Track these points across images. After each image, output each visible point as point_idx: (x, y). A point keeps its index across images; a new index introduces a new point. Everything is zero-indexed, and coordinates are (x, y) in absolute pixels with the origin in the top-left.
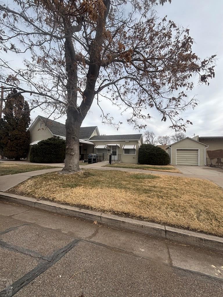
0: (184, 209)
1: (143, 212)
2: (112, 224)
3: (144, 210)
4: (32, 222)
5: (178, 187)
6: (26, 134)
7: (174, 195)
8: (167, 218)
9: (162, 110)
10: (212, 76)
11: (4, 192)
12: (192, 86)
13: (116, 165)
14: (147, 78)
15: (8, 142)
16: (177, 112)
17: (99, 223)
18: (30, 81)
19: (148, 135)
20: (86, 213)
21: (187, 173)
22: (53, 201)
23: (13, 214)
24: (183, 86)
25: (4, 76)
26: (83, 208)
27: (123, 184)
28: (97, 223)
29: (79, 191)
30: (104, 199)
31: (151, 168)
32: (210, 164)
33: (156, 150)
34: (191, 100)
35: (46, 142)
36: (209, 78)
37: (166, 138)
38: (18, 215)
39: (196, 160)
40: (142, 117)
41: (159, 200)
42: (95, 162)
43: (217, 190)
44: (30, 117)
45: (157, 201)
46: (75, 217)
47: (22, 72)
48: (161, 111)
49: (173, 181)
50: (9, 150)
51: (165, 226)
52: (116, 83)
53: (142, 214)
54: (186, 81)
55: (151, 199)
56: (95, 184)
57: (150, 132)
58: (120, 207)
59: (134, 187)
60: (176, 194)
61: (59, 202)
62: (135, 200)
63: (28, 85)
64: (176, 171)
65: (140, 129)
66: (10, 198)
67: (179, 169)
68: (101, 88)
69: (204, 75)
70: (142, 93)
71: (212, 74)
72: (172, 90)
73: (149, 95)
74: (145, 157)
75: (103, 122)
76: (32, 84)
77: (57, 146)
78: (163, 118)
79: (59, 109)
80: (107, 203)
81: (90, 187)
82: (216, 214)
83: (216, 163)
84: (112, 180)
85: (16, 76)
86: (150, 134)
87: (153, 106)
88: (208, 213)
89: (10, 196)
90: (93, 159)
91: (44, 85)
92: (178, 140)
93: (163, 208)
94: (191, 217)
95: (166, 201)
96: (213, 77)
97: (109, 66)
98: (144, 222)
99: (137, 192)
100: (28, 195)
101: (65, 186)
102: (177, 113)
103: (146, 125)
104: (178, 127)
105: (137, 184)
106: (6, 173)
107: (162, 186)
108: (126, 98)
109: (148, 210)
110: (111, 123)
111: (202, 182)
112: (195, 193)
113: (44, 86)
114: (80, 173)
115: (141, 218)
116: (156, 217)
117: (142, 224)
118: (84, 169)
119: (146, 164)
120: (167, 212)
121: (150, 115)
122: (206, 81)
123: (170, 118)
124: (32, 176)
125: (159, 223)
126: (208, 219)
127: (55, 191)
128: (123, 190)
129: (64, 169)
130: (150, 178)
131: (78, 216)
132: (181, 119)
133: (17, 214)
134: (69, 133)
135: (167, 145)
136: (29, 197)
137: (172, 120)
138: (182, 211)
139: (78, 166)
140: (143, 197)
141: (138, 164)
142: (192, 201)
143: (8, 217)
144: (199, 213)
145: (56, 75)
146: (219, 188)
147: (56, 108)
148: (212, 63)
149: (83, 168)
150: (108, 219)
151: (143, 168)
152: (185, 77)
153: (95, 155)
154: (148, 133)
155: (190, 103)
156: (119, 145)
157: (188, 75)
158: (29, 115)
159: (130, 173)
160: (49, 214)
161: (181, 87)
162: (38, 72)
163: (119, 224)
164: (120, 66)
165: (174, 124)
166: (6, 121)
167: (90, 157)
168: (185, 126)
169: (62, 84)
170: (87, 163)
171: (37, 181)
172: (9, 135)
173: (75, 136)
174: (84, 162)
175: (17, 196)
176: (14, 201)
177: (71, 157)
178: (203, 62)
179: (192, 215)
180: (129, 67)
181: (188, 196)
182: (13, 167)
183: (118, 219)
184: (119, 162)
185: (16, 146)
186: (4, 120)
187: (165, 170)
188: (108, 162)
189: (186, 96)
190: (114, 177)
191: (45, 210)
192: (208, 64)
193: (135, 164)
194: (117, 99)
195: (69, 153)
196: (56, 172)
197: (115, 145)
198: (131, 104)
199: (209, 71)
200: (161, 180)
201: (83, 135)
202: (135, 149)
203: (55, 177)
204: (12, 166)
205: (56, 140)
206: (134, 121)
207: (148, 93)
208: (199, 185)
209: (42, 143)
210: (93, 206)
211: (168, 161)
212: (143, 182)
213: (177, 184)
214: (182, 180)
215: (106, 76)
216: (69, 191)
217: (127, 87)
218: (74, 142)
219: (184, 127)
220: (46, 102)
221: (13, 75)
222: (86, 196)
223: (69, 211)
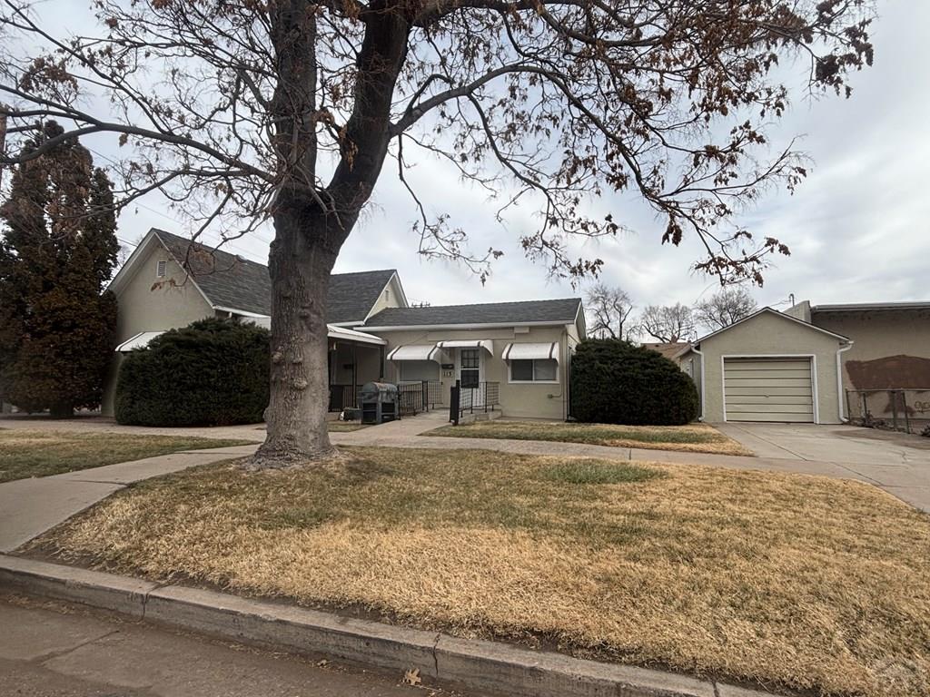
0: (786, 605)
1: (617, 626)
2: (486, 683)
3: (620, 618)
4: (135, 685)
5: (746, 512)
6: (99, 306)
7: (737, 549)
8: (719, 648)
9: (664, 199)
10: (864, 59)
11: (9, 555)
12: (782, 100)
13: (478, 427)
14: (597, 73)
15: (20, 340)
16: (723, 206)
17: (430, 681)
18: (122, 84)
19: (605, 304)
20: (370, 638)
21: (772, 455)
22: (222, 586)
23: (50, 650)
24: (744, 101)
25: (14, 62)
26: (355, 616)
27: (517, 506)
28: (419, 680)
29: (335, 539)
30: (446, 574)
31: (624, 438)
32: (863, 415)
33: (640, 363)
34: (782, 158)
35: (183, 338)
36: (851, 68)
37: (677, 314)
38: (70, 654)
39: (805, 400)
40: (585, 227)
41: (677, 571)
42: (392, 419)
43: (910, 522)
44: (116, 233)
45: (671, 577)
46: (321, 654)
47: (89, 51)
48: (661, 203)
49: (725, 488)
50: (24, 373)
51: (715, 686)
52: (476, 91)
53: (612, 635)
54: (757, 82)
55: (646, 569)
56: (400, 510)
57: (609, 289)
58: (518, 606)
59: (564, 520)
60: (744, 542)
61: (249, 592)
62: (577, 573)
63: (113, 100)
64: (727, 446)
65: (575, 279)
66: (35, 581)
67: (736, 439)
68: (418, 112)
69: (831, 55)
70: (581, 131)
71: (864, 53)
72: (705, 114)
73: (611, 136)
74: (597, 392)
75: (424, 252)
76: (131, 95)
77: (232, 355)
78: (670, 230)
79: (239, 200)
80: (460, 589)
81: (382, 525)
82: (924, 626)
83: (887, 411)
84: (468, 492)
85: (62, 64)
86: (612, 300)
87: (625, 183)
88: (892, 621)
89: (36, 573)
90: (383, 404)
91: (183, 98)
92: (724, 321)
93: (700, 602)
94: (821, 639)
95: (708, 575)
96: (865, 65)
97: (442, 24)
98: (623, 668)
99: (581, 539)
100: (115, 563)
101: (273, 522)
102: (723, 210)
103: (599, 262)
104: (731, 268)
105: (576, 504)
106: (17, 472)
107: (681, 509)
108: (517, 150)
109: (637, 614)
110: (456, 256)
111: (843, 492)
112: (822, 536)
113: (183, 104)
114: (333, 463)
115: (607, 652)
116: (673, 645)
117: (617, 680)
118: (349, 446)
119: (601, 422)
120: (719, 623)
121: (614, 221)
122: (839, 80)
123: (698, 229)
124: (128, 482)
125: (690, 673)
126: (894, 649)
127: (233, 544)
128: (520, 533)
129: (265, 452)
130: (629, 481)
131: (333, 650)
132: (745, 233)
133: (66, 652)
134: (287, 298)
135: (679, 341)
136: (120, 571)
137: (707, 238)
138: (780, 617)
139: (322, 434)
140: (612, 560)
141: (568, 421)
142: (815, 570)
143: (26, 663)
144: (853, 625)
145: (229, 59)
146: (914, 515)
147: (230, 192)
148: (860, 9)
149: (341, 443)
150: (467, 659)
151: (593, 440)
152: (752, 67)
153: (388, 386)
154: (602, 296)
155: (776, 169)
156: (487, 344)
157: (763, 56)
158: (114, 226)
159: (543, 460)
160: (209, 647)
161: (735, 105)
162: (155, 49)
163: (514, 681)
164: (491, 21)
165: (712, 255)
166: (15, 253)
167: (370, 398)
168: (758, 262)
169: (252, 95)
170: (355, 422)
171: (153, 501)
172: (29, 310)
173: (310, 308)
174: (346, 419)
175: (65, 571)
176: (51, 595)
177: (295, 399)
178: (822, 4)
179: (827, 632)
180: (525, 27)
181: (797, 551)
182: (44, 446)
183: (509, 661)
184: (491, 415)
185: (58, 355)
186: (7, 248)
187: (683, 445)
188: (447, 414)
189: (760, 140)
190: (479, 478)
191: (188, 630)
192: (845, 13)
193: (555, 424)
194: (477, 158)
195: (283, 379)
196: (231, 461)
197: (474, 343)
198: (539, 176)
199: (850, 40)
200: (671, 484)
201: (338, 305)
202: (555, 360)
203: (226, 486)
204: (41, 439)
205: (228, 329)
206: (552, 245)
207: (604, 130)
208: (830, 504)
209: (167, 344)
210: (397, 605)
211: (692, 408)
212: (600, 497)
213: (743, 501)
214: (758, 485)
215: (433, 66)
216: (290, 544)
217: (518, 110)
218: (306, 335)
219: (756, 267)
220: (186, 171)
221: (51, 59)
222: (366, 561)
223: (293, 631)
